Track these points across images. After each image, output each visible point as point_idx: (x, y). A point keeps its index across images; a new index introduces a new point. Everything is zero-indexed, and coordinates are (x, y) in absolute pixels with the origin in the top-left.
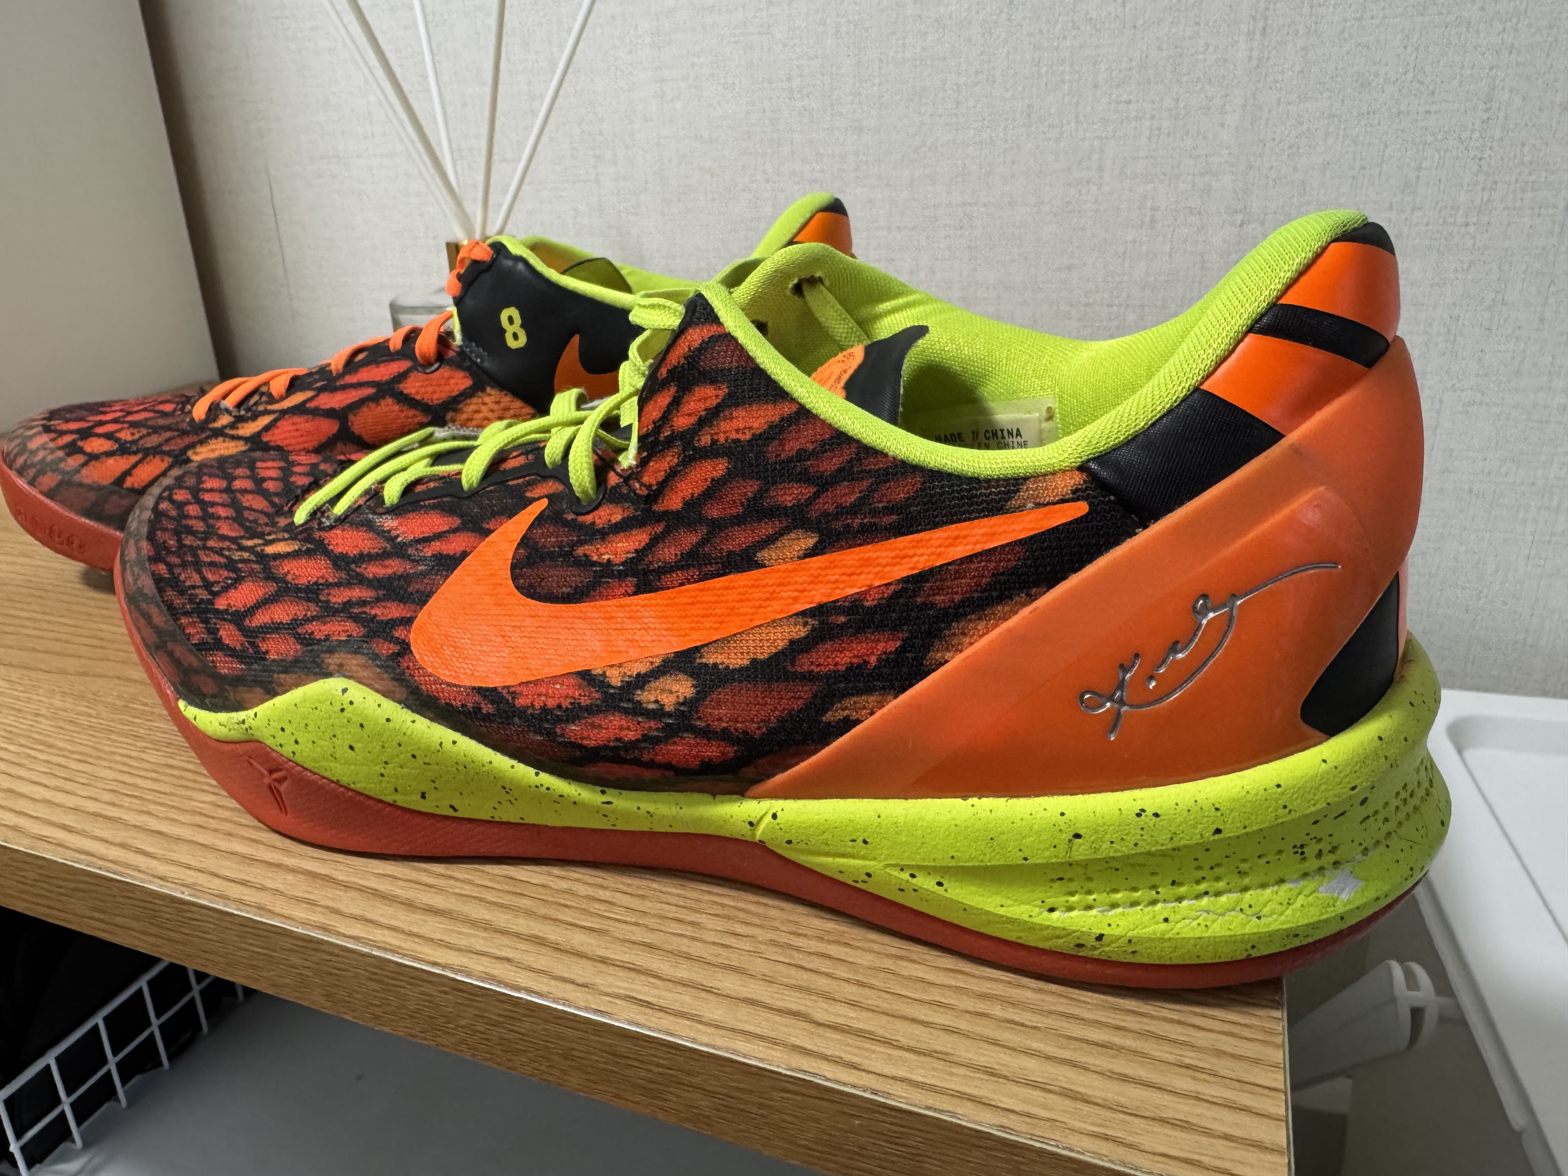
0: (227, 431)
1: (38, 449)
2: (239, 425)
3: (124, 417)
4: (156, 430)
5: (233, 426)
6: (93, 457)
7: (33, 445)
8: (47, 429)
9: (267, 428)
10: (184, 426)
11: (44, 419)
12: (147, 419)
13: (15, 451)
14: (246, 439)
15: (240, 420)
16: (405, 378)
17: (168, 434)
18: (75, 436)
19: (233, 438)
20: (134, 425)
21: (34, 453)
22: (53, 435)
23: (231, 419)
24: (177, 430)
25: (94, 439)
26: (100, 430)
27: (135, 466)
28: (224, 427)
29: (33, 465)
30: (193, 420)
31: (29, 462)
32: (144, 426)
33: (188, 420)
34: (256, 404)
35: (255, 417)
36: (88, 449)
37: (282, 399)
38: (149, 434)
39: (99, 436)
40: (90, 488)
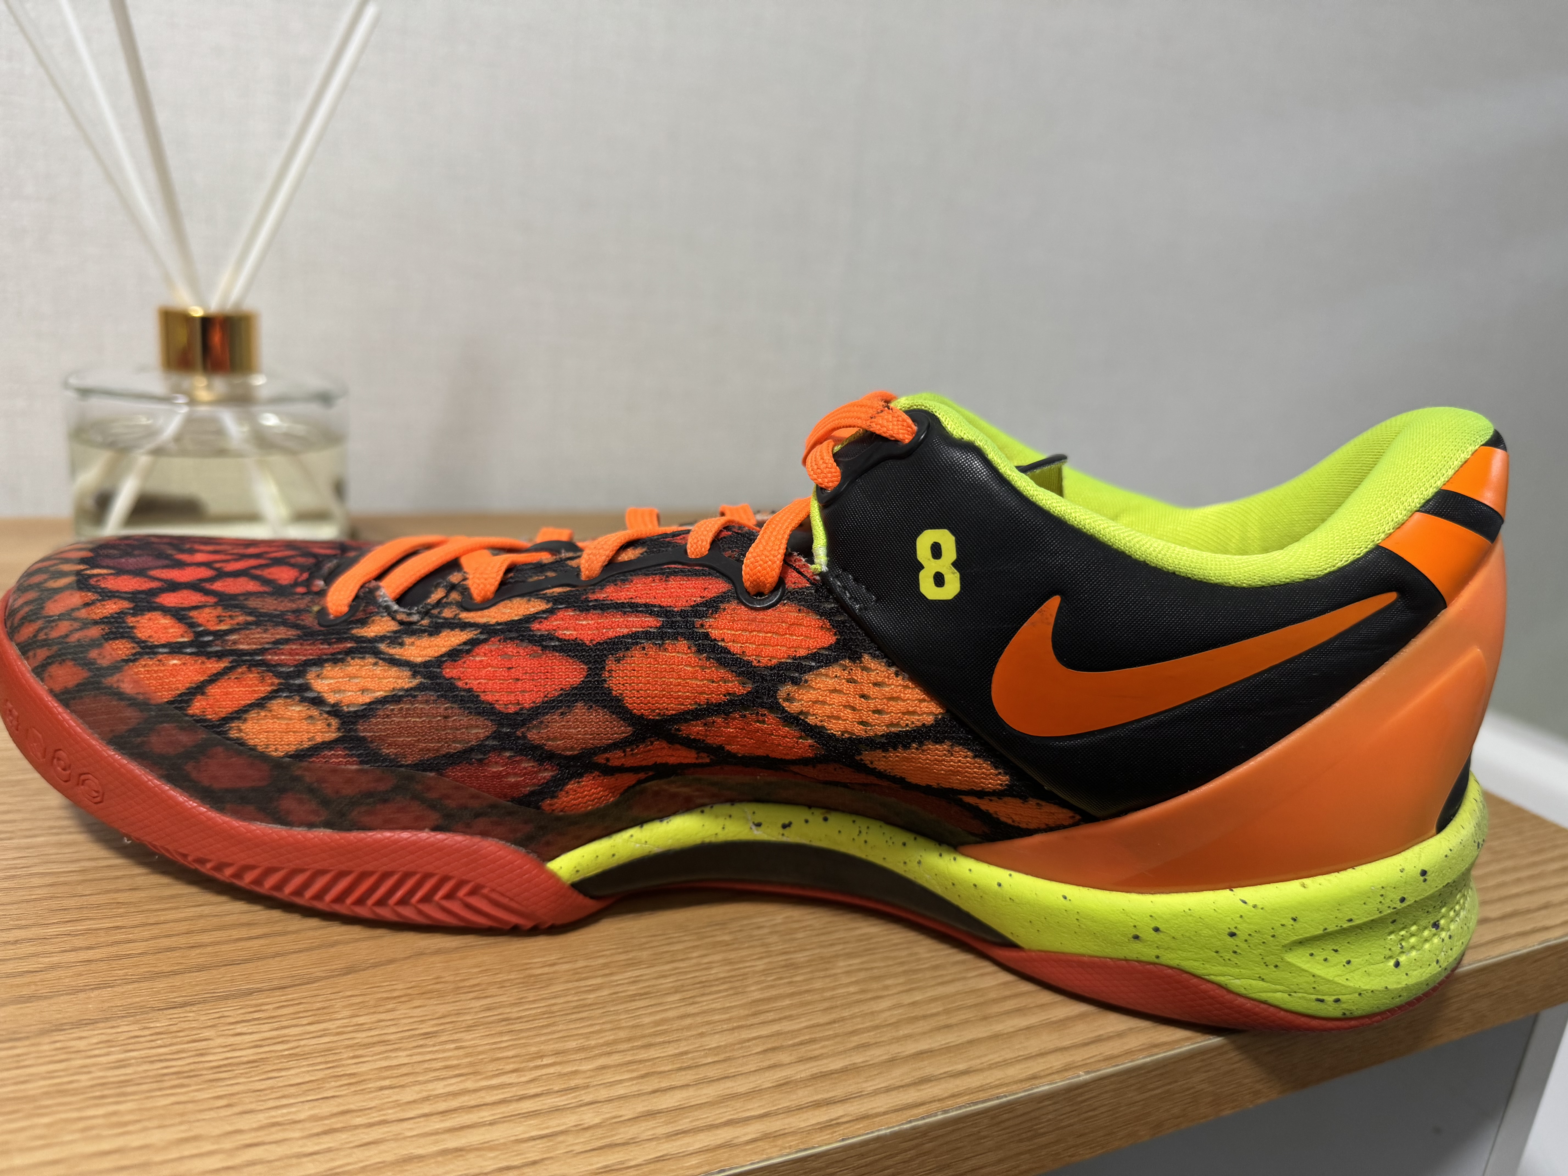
0: (382, 647)
1: (61, 617)
2: (408, 640)
3: (212, 580)
4: (262, 620)
5: (394, 639)
6: (148, 649)
7: (54, 608)
8: (82, 583)
9: (454, 654)
10: (309, 620)
11: (83, 561)
12: (249, 595)
13: (22, 613)
14: (414, 668)
15: (408, 629)
16: (716, 610)
17: (282, 633)
18: (126, 605)
19: (393, 662)
20: (226, 601)
21: (51, 621)
22: (91, 596)
23: (393, 626)
24: (296, 626)
25: (157, 615)
26: (170, 600)
27: (214, 679)
28: (382, 639)
29: (46, 643)
30: (323, 612)
31: (42, 636)
32: (242, 608)
33: (316, 608)
34: (439, 603)
35: (435, 629)
36: (142, 634)
37: (487, 604)
38: (247, 625)
39: (165, 610)
40: (133, 702)
